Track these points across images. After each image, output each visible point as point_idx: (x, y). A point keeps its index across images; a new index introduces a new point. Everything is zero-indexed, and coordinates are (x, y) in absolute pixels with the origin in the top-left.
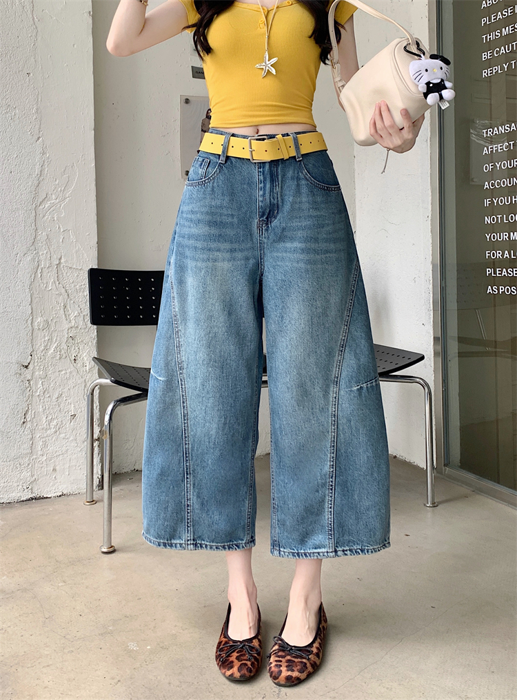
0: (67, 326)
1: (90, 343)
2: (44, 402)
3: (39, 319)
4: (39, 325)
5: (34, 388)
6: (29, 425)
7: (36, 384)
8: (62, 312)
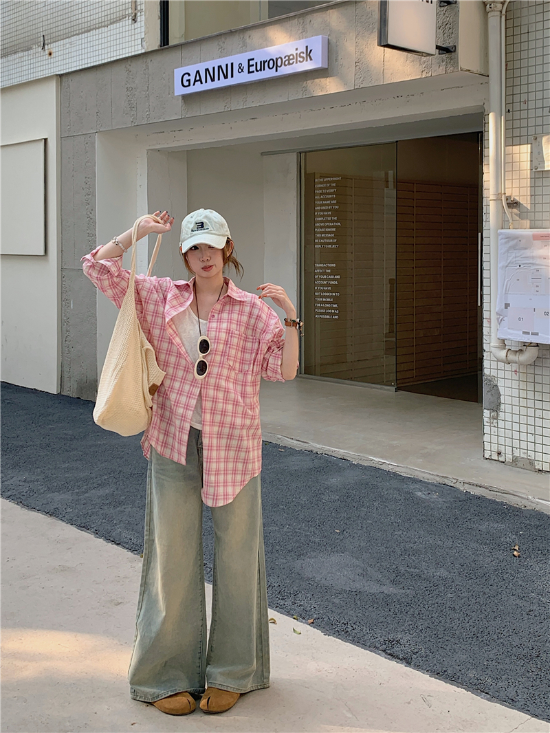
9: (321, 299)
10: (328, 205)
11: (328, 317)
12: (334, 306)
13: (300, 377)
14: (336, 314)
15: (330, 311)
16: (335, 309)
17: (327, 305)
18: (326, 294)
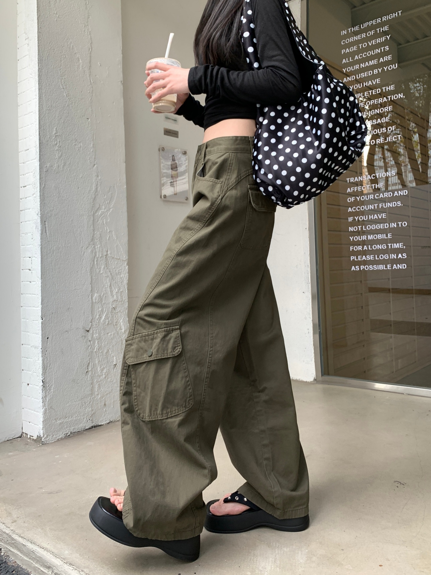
0: (111, 300)
1: (124, 313)
2: (98, 356)
3: (96, 295)
4: (96, 299)
5: (93, 347)
6: (90, 373)
7: (94, 343)
8: (109, 289)
9: (364, 238)
10: (372, 68)
11: (381, 267)
12: (396, 246)
13: (323, 382)
14: (400, 261)
15: (386, 257)
16: (397, 251)
17: (379, 247)
18: (374, 227)
